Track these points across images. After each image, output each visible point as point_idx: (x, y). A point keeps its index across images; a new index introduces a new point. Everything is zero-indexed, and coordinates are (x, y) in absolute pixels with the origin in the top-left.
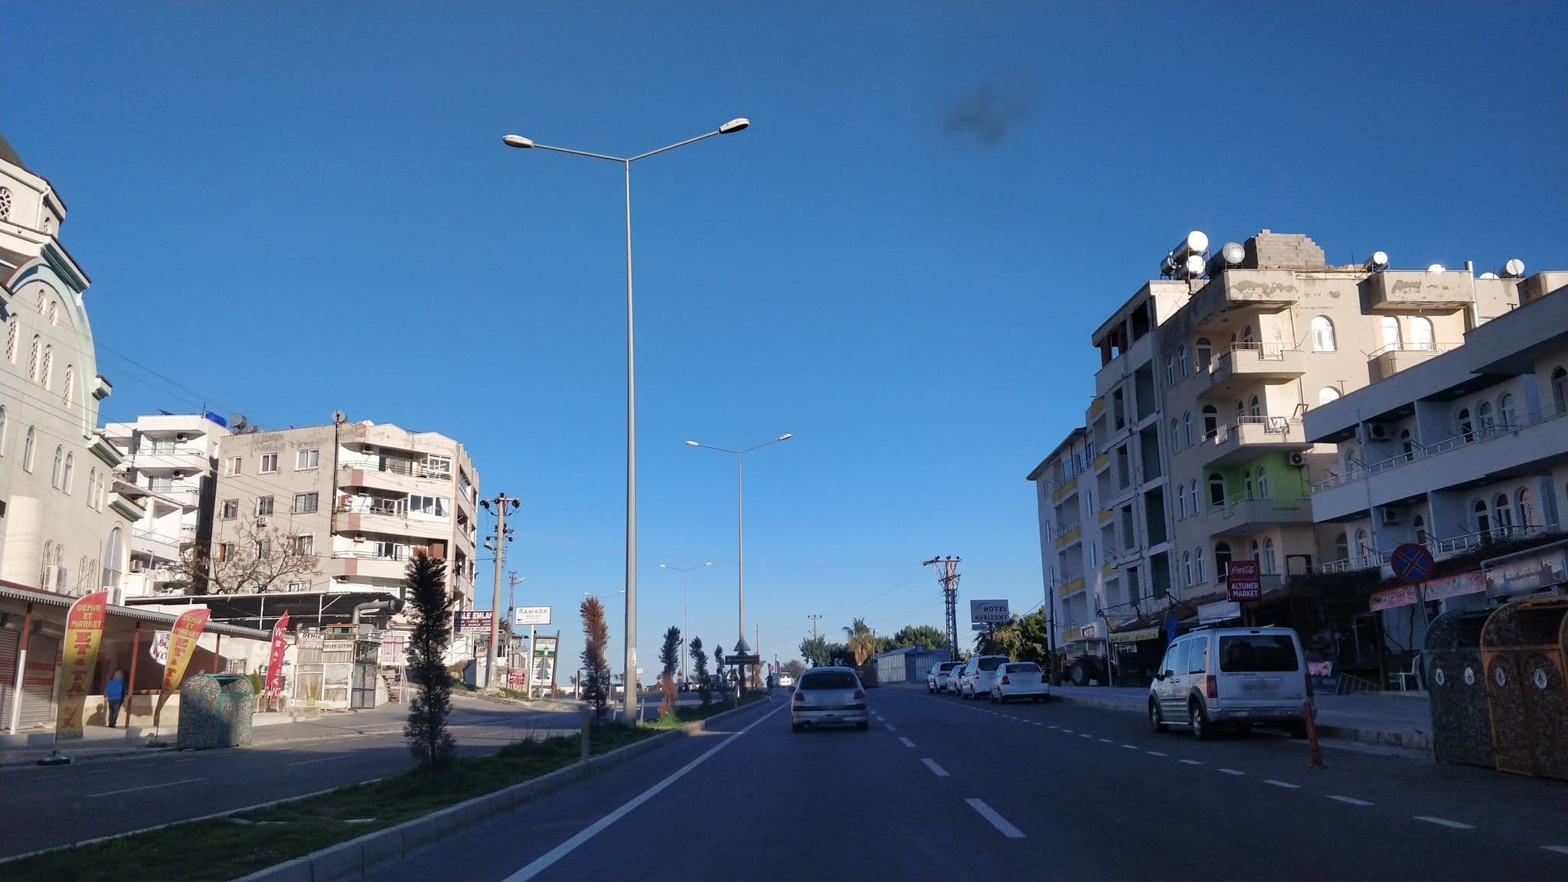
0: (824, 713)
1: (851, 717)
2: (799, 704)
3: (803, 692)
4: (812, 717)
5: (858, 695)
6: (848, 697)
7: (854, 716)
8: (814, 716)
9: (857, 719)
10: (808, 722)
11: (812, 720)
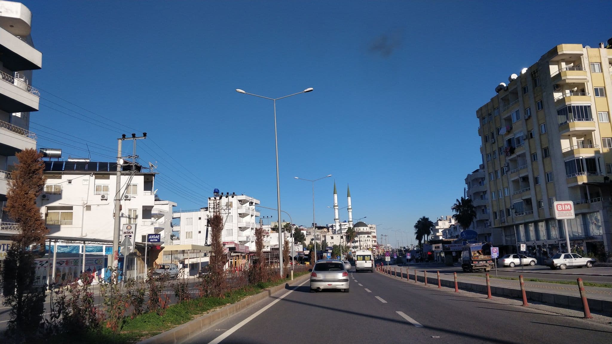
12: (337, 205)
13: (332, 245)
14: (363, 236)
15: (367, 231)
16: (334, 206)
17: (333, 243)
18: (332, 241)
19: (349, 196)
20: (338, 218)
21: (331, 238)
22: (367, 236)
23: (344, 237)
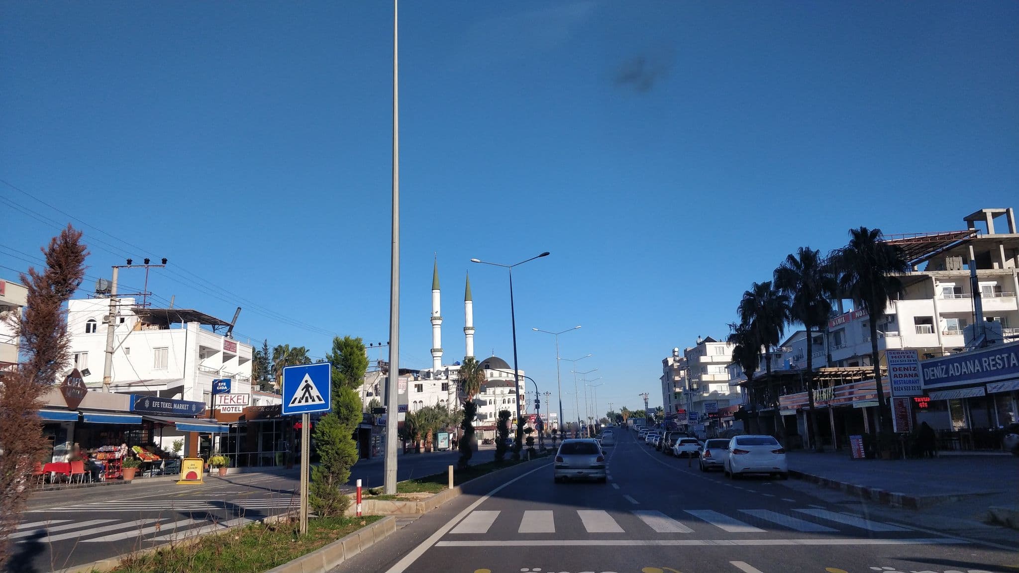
0: (577, 471)
1: (594, 474)
2: (559, 464)
3: (562, 456)
4: (567, 473)
5: (599, 459)
6: (593, 460)
7: (597, 473)
8: (570, 472)
9: (598, 475)
10: (566, 477)
11: (569, 475)
12: (438, 315)
13: (419, 407)
14: (498, 390)
15: (508, 379)
16: (433, 319)
17: (421, 402)
18: (418, 396)
19: (468, 297)
20: (440, 348)
21: (416, 389)
22: (508, 391)
23: (453, 388)
